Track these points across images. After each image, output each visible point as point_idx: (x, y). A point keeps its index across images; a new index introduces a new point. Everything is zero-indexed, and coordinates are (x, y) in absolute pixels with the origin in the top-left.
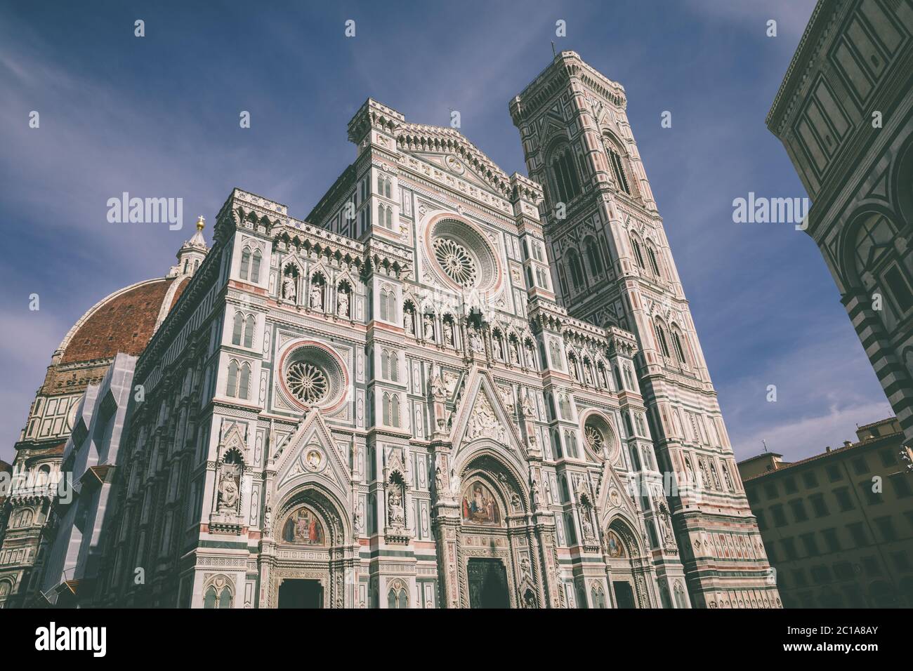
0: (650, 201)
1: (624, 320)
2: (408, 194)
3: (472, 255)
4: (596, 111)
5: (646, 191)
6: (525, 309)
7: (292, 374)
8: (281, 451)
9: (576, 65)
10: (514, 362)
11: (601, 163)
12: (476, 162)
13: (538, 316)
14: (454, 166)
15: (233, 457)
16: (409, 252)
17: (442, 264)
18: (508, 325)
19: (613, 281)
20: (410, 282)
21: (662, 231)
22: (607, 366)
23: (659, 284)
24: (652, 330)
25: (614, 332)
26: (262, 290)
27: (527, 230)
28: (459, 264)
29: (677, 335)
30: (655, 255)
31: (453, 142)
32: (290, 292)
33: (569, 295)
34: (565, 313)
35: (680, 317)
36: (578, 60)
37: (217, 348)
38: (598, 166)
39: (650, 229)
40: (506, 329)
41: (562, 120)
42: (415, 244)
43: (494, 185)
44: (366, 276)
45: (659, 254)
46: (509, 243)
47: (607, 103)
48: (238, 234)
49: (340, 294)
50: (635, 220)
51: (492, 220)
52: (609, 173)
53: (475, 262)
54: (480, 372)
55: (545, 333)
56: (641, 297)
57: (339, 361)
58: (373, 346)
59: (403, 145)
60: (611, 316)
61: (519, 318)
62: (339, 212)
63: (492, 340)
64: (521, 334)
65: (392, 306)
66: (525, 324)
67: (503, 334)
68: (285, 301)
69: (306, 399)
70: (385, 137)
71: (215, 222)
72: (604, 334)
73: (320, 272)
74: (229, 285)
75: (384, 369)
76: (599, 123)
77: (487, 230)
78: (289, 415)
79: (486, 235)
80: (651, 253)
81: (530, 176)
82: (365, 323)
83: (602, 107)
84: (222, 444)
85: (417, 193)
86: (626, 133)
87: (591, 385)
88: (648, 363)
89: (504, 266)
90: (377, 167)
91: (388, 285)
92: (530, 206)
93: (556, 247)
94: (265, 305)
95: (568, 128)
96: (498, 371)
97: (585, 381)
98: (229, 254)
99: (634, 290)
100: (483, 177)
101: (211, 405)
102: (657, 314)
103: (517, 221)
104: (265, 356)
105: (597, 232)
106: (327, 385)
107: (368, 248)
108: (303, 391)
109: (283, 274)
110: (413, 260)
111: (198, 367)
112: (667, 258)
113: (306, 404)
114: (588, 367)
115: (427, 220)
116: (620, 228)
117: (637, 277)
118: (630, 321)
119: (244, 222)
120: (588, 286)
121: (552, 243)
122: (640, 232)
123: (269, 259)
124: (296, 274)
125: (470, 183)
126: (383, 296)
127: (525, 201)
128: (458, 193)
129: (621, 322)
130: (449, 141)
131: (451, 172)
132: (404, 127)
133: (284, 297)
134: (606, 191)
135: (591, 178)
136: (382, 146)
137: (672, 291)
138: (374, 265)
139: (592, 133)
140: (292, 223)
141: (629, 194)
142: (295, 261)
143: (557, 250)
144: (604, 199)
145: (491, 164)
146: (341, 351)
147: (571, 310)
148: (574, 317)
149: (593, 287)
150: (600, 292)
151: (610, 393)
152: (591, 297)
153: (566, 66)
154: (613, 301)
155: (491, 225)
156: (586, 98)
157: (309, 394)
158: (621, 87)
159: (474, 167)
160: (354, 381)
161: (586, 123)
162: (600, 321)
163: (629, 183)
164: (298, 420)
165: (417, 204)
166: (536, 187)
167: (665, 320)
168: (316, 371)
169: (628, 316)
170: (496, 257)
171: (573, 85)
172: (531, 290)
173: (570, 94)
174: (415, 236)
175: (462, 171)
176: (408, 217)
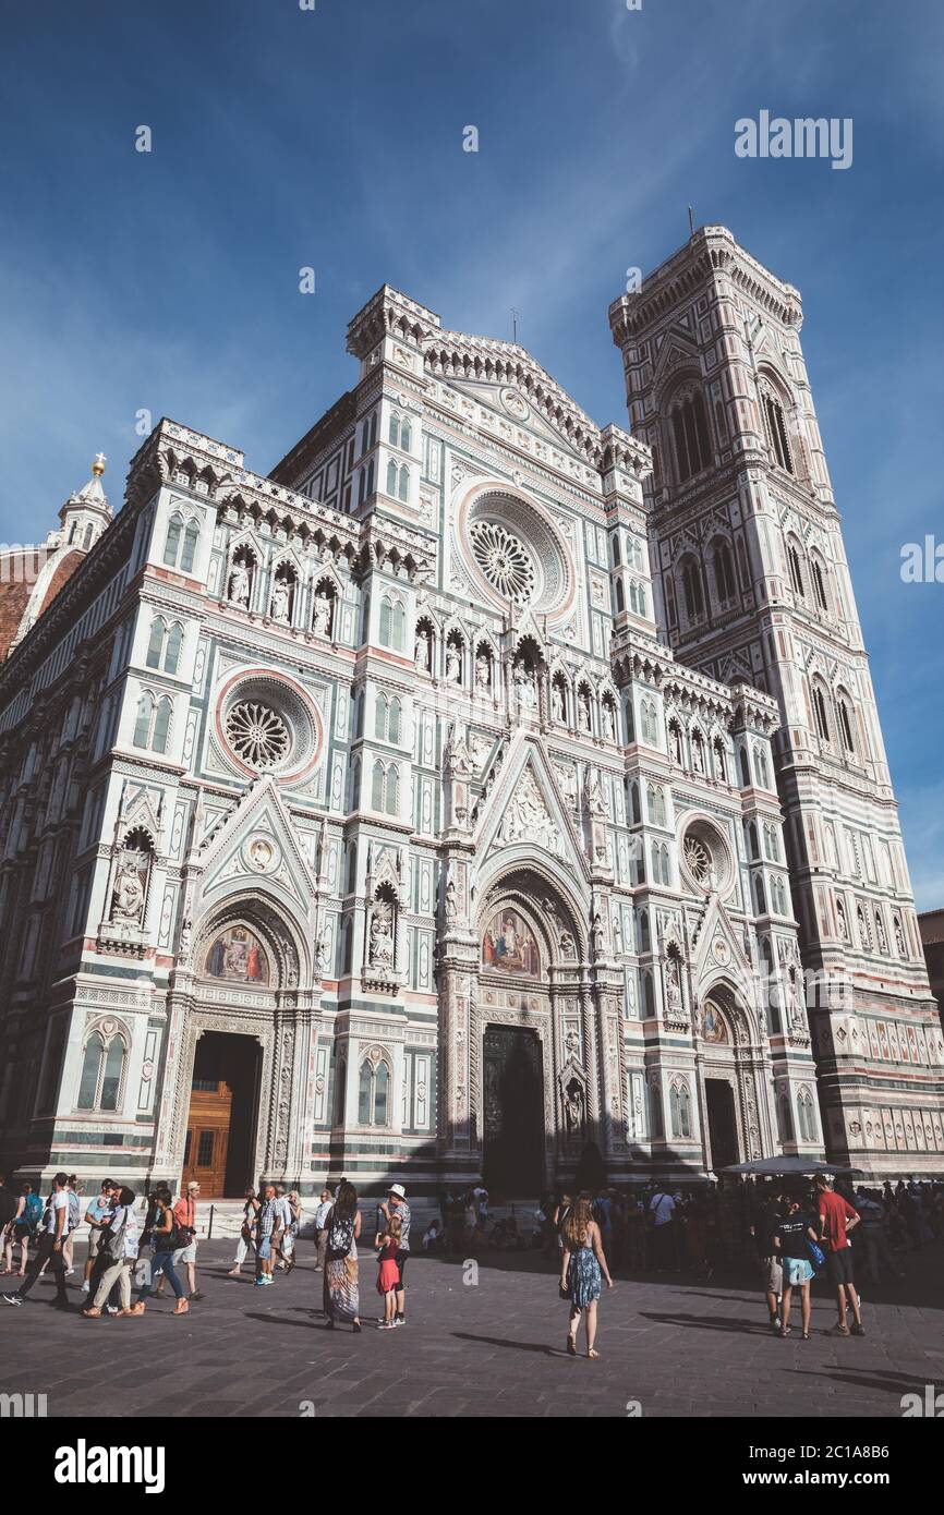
0: (825, 486)
1: (762, 675)
2: (436, 446)
3: (531, 553)
4: (751, 330)
5: (819, 470)
6: (608, 645)
7: (236, 719)
8: (212, 838)
9: (725, 250)
10: (582, 727)
11: (751, 419)
12: (548, 402)
13: (627, 659)
14: (512, 406)
15: (139, 841)
16: (432, 540)
17: (482, 563)
18: (577, 668)
19: (750, 612)
20: (430, 588)
21: (839, 537)
22: (729, 746)
23: (824, 623)
24: (806, 695)
25: (745, 692)
26: (197, 584)
27: (621, 519)
28: (509, 566)
29: (844, 705)
30: (823, 575)
31: (514, 366)
32: (241, 590)
33: (678, 628)
34: (670, 657)
35: (853, 679)
36: (730, 242)
37: (122, 670)
38: (745, 422)
39: (818, 532)
40: (574, 675)
41: (693, 341)
42: (442, 528)
43: (574, 442)
44: (361, 573)
45: (830, 574)
46: (591, 538)
47: (770, 320)
48: (165, 493)
49: (319, 600)
50: (796, 517)
51: (566, 498)
52: (762, 436)
53: (534, 563)
54: (529, 739)
55: (635, 686)
56: (793, 640)
57: (310, 705)
58: (364, 685)
59: (433, 366)
60: (742, 668)
61: (596, 658)
62: (324, 467)
63: (552, 690)
64: (598, 685)
65: (398, 624)
66: (605, 670)
67: (569, 683)
68: (231, 603)
69: (255, 759)
70: (406, 350)
71: (128, 469)
72: (729, 696)
73: (288, 562)
74: (146, 573)
75: (379, 723)
76: (753, 352)
77: (558, 514)
78: (227, 782)
79: (555, 523)
80: (817, 571)
81: (634, 431)
82: (355, 648)
83: (761, 325)
84: (122, 819)
85: (451, 446)
86: (796, 371)
87: (700, 774)
88: (794, 746)
89: (580, 574)
90: (391, 399)
91: (394, 590)
92: (629, 480)
93: (664, 548)
94: (200, 607)
95: (702, 357)
96: (557, 740)
97: (691, 766)
98: (148, 523)
99: (784, 629)
100: (558, 428)
101: (109, 759)
102: (816, 670)
103: (606, 504)
104: (196, 688)
105: (733, 531)
106: (288, 740)
107: (368, 530)
108: (250, 747)
109: (231, 561)
110: (437, 553)
111: (91, 697)
112: (841, 582)
113: (254, 767)
114: (698, 745)
115: (465, 491)
116: (770, 526)
117: (789, 609)
118: (772, 676)
119: (176, 474)
120: (710, 616)
121: (659, 542)
122: (803, 536)
123: (211, 535)
124: (251, 563)
125: (537, 435)
126: (386, 608)
127: (621, 471)
128: (515, 451)
129: (757, 677)
130: (508, 364)
131: (508, 416)
132: (439, 336)
133: (230, 597)
134: (754, 464)
135: (731, 444)
136: (400, 365)
137: (844, 635)
138: (375, 557)
139: (741, 367)
140: (251, 481)
141: (791, 472)
142: (251, 541)
143: (666, 555)
144: (750, 478)
145: (573, 407)
146: (314, 690)
147: (679, 652)
148: (683, 664)
149: (717, 619)
150: (728, 628)
151: (729, 789)
152: (713, 635)
153: (710, 251)
154: (748, 644)
155: (566, 507)
156: (736, 308)
157: (259, 752)
158: (796, 293)
159: (544, 410)
160: (331, 738)
161: (733, 351)
162: (724, 674)
163: (793, 455)
164: (240, 791)
165: (449, 464)
166: (642, 450)
167: (827, 680)
168: (273, 717)
169: (770, 669)
170: (568, 559)
171: (717, 286)
172: (619, 615)
173: (711, 298)
174: (442, 516)
175: (523, 415)
176: (434, 485)
